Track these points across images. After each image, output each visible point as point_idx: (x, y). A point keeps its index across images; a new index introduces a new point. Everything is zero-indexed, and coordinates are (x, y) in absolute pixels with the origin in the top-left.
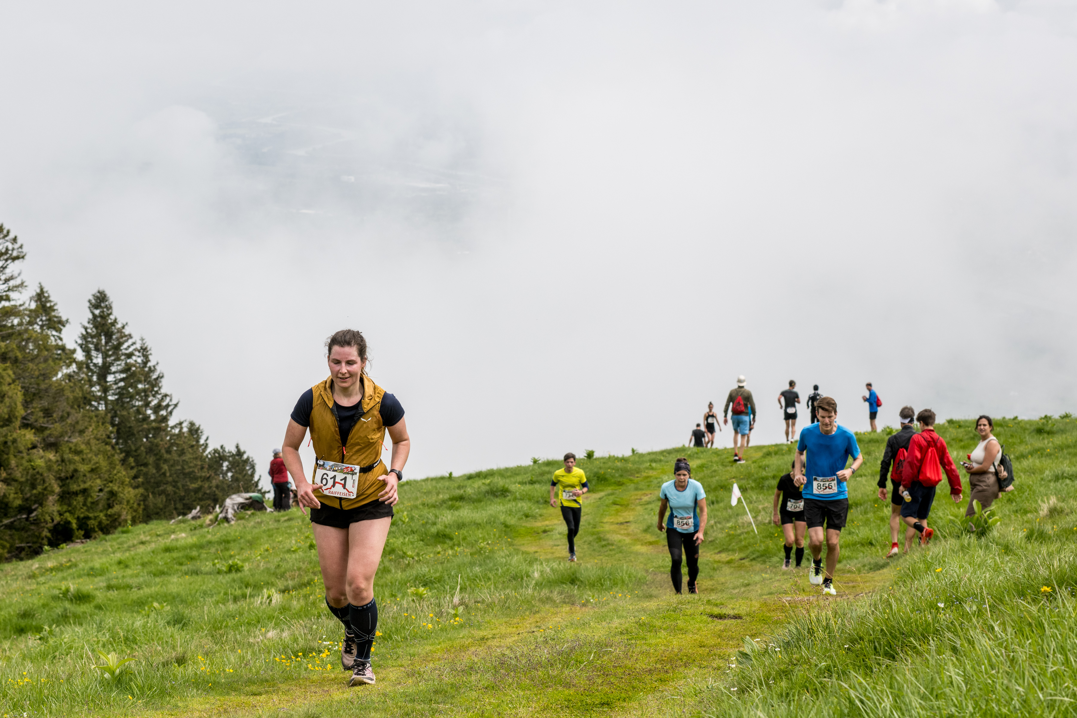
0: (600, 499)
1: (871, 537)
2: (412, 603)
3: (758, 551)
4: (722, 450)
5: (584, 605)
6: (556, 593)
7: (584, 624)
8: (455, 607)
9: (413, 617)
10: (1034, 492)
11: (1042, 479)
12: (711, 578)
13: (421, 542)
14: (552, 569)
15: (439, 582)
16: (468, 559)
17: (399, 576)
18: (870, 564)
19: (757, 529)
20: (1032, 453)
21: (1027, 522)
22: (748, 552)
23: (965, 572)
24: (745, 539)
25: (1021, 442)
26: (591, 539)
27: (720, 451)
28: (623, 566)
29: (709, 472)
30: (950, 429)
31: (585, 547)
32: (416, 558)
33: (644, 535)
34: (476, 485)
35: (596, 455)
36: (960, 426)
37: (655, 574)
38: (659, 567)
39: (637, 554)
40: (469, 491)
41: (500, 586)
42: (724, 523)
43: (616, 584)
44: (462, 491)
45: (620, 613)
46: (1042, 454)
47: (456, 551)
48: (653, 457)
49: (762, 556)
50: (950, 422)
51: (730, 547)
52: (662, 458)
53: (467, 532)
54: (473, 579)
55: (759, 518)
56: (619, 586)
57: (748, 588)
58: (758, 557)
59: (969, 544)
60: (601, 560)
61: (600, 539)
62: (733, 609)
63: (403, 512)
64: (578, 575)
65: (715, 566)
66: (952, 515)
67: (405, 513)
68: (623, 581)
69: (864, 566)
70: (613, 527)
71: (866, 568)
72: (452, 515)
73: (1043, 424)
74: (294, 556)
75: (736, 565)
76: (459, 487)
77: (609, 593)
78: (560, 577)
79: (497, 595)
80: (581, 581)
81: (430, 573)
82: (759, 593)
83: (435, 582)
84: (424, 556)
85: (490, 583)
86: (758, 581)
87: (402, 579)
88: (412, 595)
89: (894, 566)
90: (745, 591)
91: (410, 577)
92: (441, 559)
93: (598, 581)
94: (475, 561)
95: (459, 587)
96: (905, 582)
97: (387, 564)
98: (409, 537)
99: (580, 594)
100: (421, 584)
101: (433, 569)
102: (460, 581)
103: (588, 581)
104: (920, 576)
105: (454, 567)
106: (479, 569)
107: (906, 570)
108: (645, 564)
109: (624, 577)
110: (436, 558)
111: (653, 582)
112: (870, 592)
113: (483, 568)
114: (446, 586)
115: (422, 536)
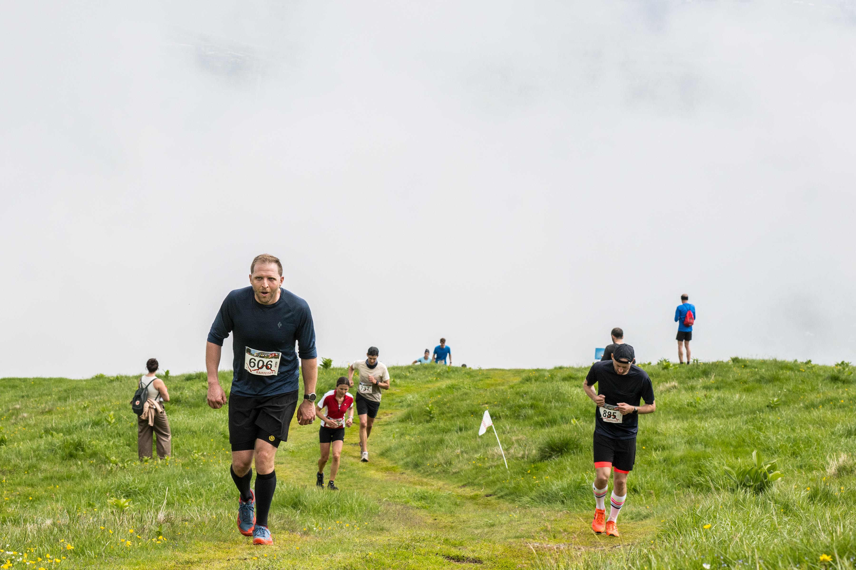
1: (635, 482)
2: (111, 516)
3: (507, 488)
4: (477, 370)
5: (306, 533)
6: (274, 517)
7: (303, 555)
8: (159, 524)
9: (110, 531)
10: (823, 447)
11: (833, 433)
12: (452, 513)
13: (128, 447)
15: (144, 494)
16: (179, 470)
17: (98, 483)
18: (631, 513)
19: (508, 462)
20: (823, 403)
21: (811, 480)
22: (497, 487)
23: (737, 530)
24: (494, 473)
25: (813, 389)
27: (473, 371)
28: (353, 492)
29: (460, 393)
30: (735, 369)
32: (120, 465)
33: (380, 459)
34: (195, 388)
35: (334, 365)
36: (745, 366)
37: (389, 505)
38: (394, 497)
39: (371, 480)
40: (187, 393)
41: (213, 504)
42: (471, 454)
43: (344, 513)
44: (178, 393)
45: (345, 546)
46: (834, 405)
48: (398, 372)
49: (511, 494)
50: (735, 360)
51: (476, 481)
52: (408, 374)
53: (181, 439)
54: (183, 494)
55: (512, 451)
56: (347, 515)
57: (492, 529)
58: (506, 495)
59: (744, 500)
62: (474, 551)
63: (110, 411)
64: (302, 499)
65: (458, 501)
66: (728, 466)
67: (112, 413)
68: (352, 510)
69: (625, 515)
71: (627, 517)
73: (839, 371)
75: (481, 501)
76: (175, 389)
77: (335, 521)
78: (282, 499)
79: (208, 514)
80: (305, 506)
81: (135, 482)
82: (504, 536)
83: (139, 493)
84: (129, 462)
85: (201, 499)
86: (504, 522)
87: (102, 487)
88: (112, 506)
89: (658, 517)
90: (489, 532)
91: (111, 485)
92: (148, 468)
93: (324, 507)
94: (187, 473)
95: (165, 502)
96: (669, 537)
97: (86, 468)
98: (114, 440)
99: (302, 520)
100: (124, 495)
101: (138, 478)
102: (168, 495)
103: (313, 506)
104: (686, 531)
105: (162, 478)
106: (190, 482)
107: (671, 523)
108: (379, 493)
109: (353, 505)
110: (143, 467)
111: (386, 513)
112: (629, 545)
113: (195, 482)
114: (151, 499)
115: (129, 440)
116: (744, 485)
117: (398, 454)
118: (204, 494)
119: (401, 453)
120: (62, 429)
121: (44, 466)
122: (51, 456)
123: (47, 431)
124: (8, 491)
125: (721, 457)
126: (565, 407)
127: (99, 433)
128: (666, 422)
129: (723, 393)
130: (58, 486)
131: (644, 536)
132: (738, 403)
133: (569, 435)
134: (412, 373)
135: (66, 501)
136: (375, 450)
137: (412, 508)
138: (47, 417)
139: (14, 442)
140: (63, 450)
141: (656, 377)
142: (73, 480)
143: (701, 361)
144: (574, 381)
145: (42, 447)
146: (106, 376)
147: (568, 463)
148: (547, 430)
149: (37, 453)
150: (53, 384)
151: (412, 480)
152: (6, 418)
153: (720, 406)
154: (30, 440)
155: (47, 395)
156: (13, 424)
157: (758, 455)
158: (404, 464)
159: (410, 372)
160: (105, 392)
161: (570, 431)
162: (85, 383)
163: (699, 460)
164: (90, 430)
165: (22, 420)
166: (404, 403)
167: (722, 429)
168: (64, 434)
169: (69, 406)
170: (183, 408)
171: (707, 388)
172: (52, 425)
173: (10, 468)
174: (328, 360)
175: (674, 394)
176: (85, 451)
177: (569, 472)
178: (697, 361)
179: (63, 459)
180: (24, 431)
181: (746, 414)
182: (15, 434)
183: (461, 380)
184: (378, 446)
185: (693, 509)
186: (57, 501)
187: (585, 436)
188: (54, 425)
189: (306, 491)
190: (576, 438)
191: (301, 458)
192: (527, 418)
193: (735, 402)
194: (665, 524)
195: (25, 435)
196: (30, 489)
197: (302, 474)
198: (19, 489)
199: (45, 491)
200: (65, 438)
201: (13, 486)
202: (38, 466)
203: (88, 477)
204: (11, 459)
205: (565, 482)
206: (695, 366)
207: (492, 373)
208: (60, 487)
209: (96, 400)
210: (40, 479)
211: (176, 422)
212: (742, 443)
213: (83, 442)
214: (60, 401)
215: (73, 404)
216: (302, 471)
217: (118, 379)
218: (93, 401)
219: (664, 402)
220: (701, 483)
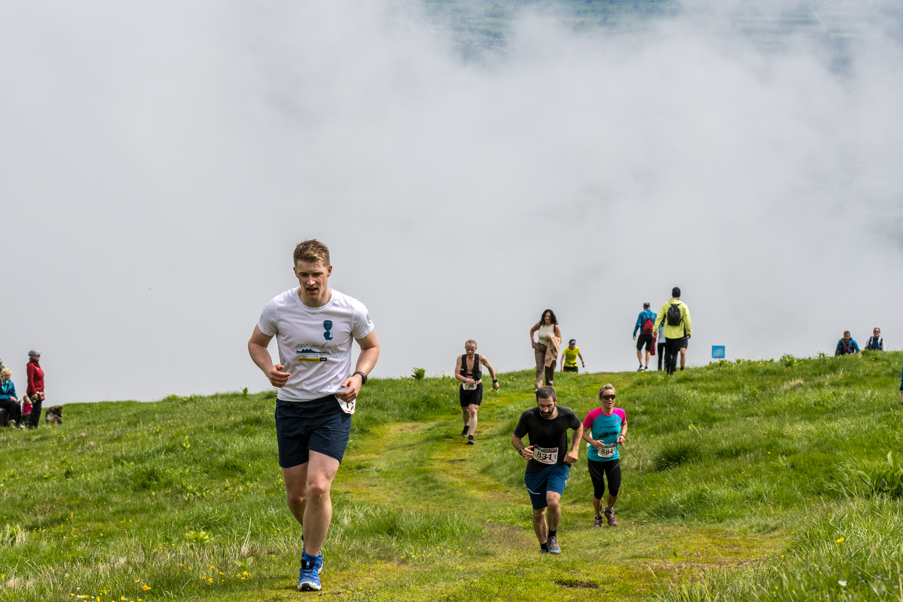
0: (429, 430)
2: (190, 551)
3: (622, 503)
4: (584, 375)
5: (403, 562)
6: (369, 545)
7: (401, 586)
8: (243, 558)
9: (190, 568)
13: (205, 475)
14: (366, 515)
15: (225, 525)
16: (262, 497)
17: (175, 515)
18: (758, 525)
23: (875, 540)
26: (416, 479)
28: (454, 514)
31: (409, 488)
32: (198, 494)
33: (481, 477)
35: (427, 375)
37: (493, 526)
38: (499, 517)
39: (472, 500)
42: (581, 467)
43: (444, 537)
44: (259, 413)
45: (447, 574)
47: (248, 487)
49: (626, 509)
52: (509, 383)
53: (263, 464)
54: (268, 523)
56: (448, 539)
57: (607, 549)
58: (621, 511)
59: (881, 506)
60: (428, 506)
61: (427, 480)
62: (588, 575)
63: (184, 436)
64: (398, 524)
66: (863, 469)
67: (187, 437)
68: (453, 534)
69: (751, 527)
70: (443, 465)
71: (754, 530)
72: (246, 441)
74: (46, 485)
76: (255, 408)
77: (435, 547)
78: (375, 525)
79: (296, 545)
80: (401, 531)
81: (214, 513)
82: (619, 556)
83: (219, 524)
84: (208, 491)
85: (289, 528)
86: (619, 540)
87: (179, 519)
88: (190, 541)
89: (787, 528)
90: (603, 552)
91: (190, 516)
92: (228, 496)
93: (422, 532)
94: (271, 500)
95: (249, 533)
96: (801, 550)
97: (162, 499)
98: (190, 467)
99: (400, 547)
100: (203, 527)
101: (218, 509)
102: (251, 525)
103: (410, 531)
104: (819, 543)
105: (245, 507)
106: (275, 511)
107: (802, 535)
108: (482, 514)
109: (454, 528)
110: (223, 495)
111: (490, 536)
112: (757, 560)
113: (281, 510)
114: (233, 530)
115: (207, 467)
116: (881, 490)
117: (500, 471)
118: (291, 523)
119: (504, 469)
120: (133, 457)
121: (115, 498)
122: (122, 488)
123: (117, 460)
124: (76, 527)
125: (854, 460)
126: (681, 411)
127: (174, 460)
128: (791, 424)
129: (853, 389)
130: (130, 520)
131: (773, 550)
132: (869, 401)
133: (686, 442)
134: (513, 381)
135: (141, 536)
136: (476, 467)
137: (519, 528)
138: (116, 445)
139: (82, 474)
140: (135, 480)
141: (779, 376)
142: (147, 513)
143: (827, 356)
144: (690, 383)
145: (112, 478)
146: (179, 397)
147: (686, 473)
148: (663, 438)
149: (106, 485)
150: (121, 408)
151: (518, 498)
152: (72, 448)
153: (850, 403)
154: (98, 471)
155: (115, 420)
156: (79, 454)
157: (894, 457)
158: (508, 481)
159: (510, 380)
160: (178, 414)
161: (688, 438)
162: (155, 406)
163: (830, 464)
164: (163, 457)
165: (89, 449)
166: (506, 414)
167: (854, 429)
168: (135, 463)
169: (139, 431)
170: (264, 429)
171: (835, 384)
172: (122, 454)
173: (78, 502)
174: (421, 370)
175: (800, 393)
176: (159, 480)
177: (689, 483)
178: (823, 355)
179: (135, 490)
180: (92, 461)
181: (879, 411)
182: (82, 465)
183: (567, 387)
184: (479, 462)
185: (825, 519)
186: (131, 536)
187: (704, 443)
188: (124, 453)
189: (402, 515)
190: (694, 445)
191: (396, 479)
192: (639, 425)
193: (866, 399)
194: (796, 536)
195: (92, 465)
196: (100, 524)
197: (396, 496)
198: (89, 525)
199: (117, 527)
200: (136, 467)
201: (82, 522)
202: (109, 499)
203: (164, 509)
204: (79, 492)
205: (684, 495)
206: (822, 361)
207: (600, 378)
208: (133, 521)
209: (169, 424)
210: (111, 513)
211: (257, 445)
212: (876, 444)
213: (156, 470)
214: (130, 427)
215: (143, 429)
216: (397, 494)
217: (191, 399)
218: (166, 425)
219: (789, 402)
220: (833, 489)
